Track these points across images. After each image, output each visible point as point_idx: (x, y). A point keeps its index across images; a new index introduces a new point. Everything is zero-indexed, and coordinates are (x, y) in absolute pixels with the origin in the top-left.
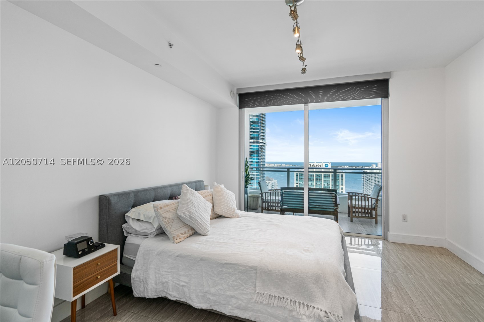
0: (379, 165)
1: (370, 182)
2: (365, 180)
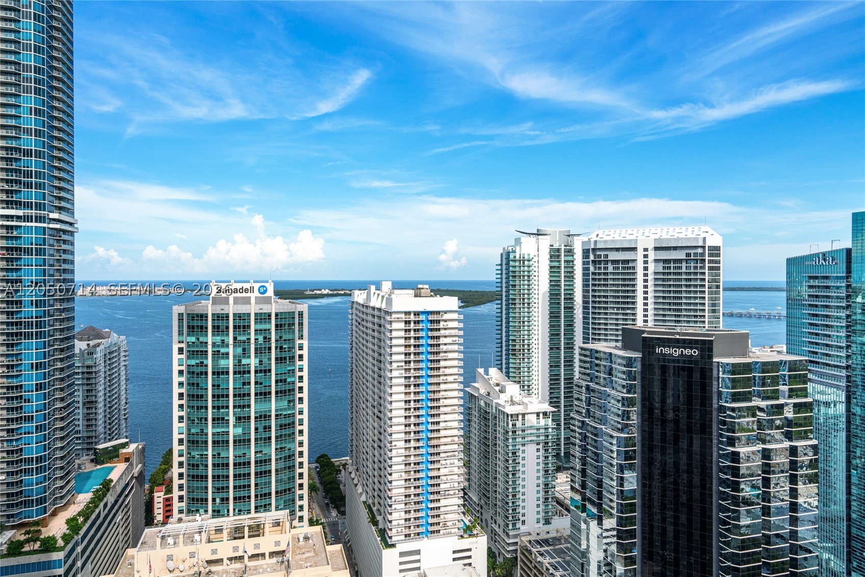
0: (383, 286)
1: (363, 326)
2: (354, 322)
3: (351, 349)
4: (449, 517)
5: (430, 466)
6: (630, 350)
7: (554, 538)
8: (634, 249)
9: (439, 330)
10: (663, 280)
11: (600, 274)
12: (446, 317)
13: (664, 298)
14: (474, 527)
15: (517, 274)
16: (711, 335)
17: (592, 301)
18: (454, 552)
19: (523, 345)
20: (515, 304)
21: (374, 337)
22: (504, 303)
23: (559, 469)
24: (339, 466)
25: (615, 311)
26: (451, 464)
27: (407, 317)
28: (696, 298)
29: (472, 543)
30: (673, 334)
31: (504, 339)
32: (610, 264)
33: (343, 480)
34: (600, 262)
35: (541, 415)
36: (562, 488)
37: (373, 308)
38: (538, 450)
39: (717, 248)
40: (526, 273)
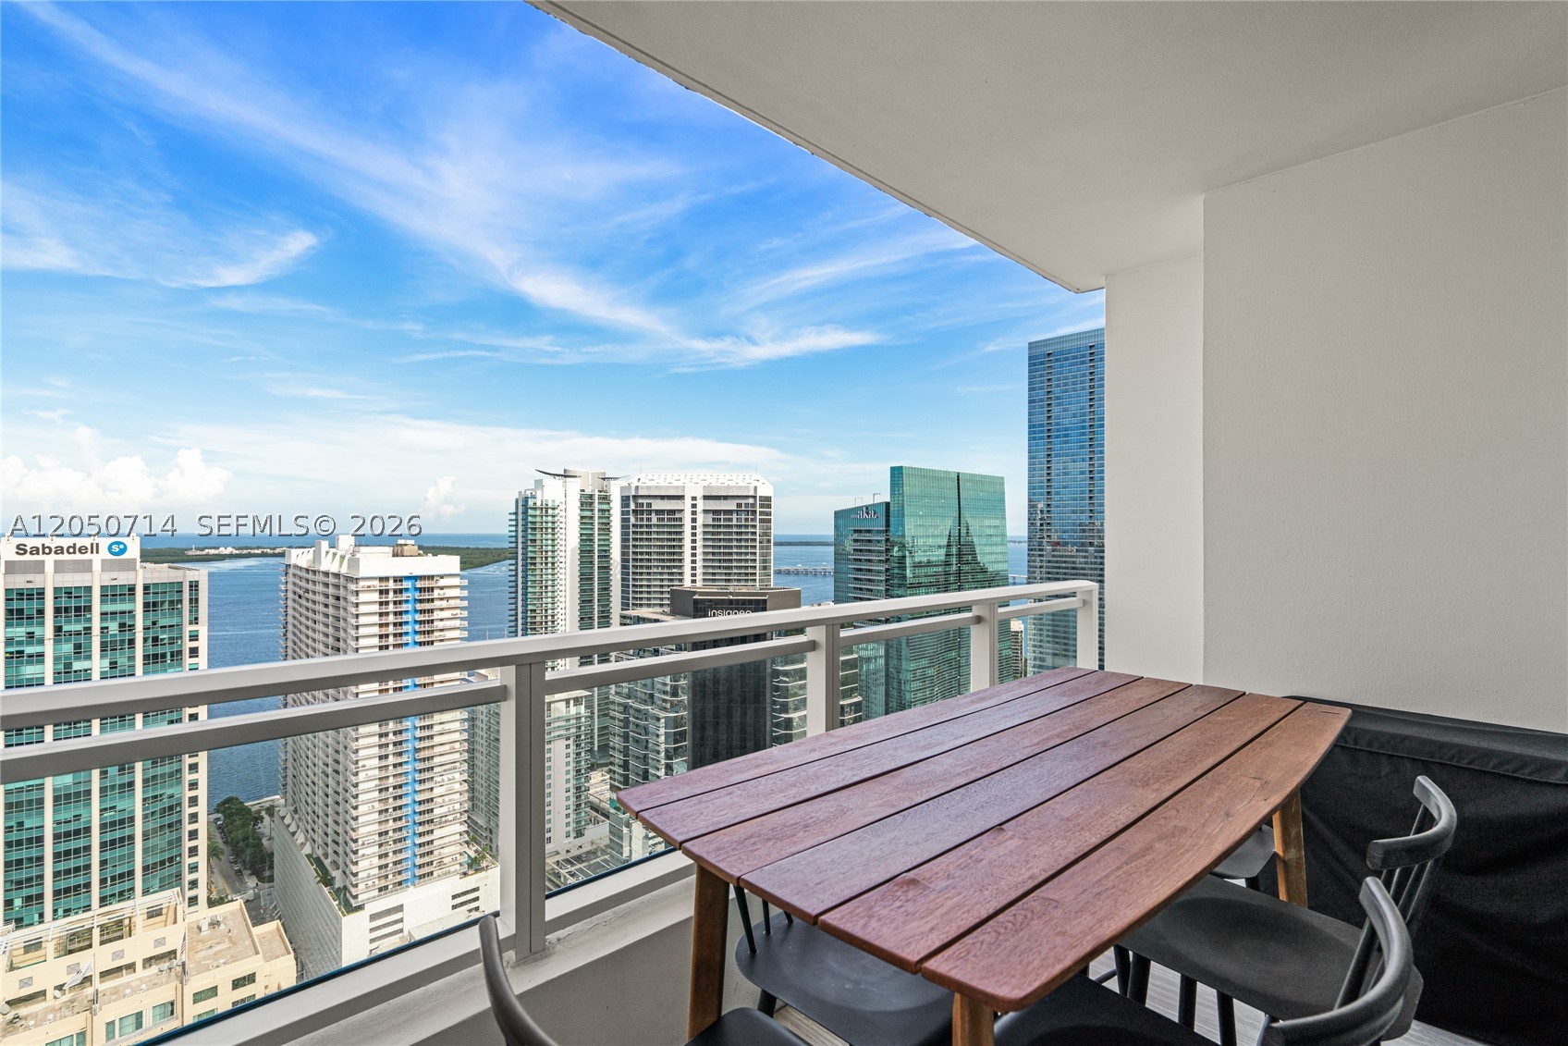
0: (340, 541)
1: (307, 600)
2: (290, 595)
3: (284, 635)
4: (445, 851)
5: (418, 787)
6: (679, 614)
7: (588, 853)
8: (681, 497)
9: (432, 600)
10: (713, 533)
11: (642, 526)
12: (442, 582)
13: (714, 554)
14: (484, 857)
15: (538, 525)
16: (764, 594)
17: (633, 559)
18: (454, 897)
19: (546, 617)
20: (535, 564)
21: (327, 616)
22: (520, 563)
23: (592, 767)
24: (258, 812)
25: (660, 570)
26: (449, 780)
27: (384, 584)
28: (746, 554)
29: (481, 879)
30: (726, 594)
31: (520, 610)
32: (653, 515)
33: (267, 831)
34: (642, 513)
35: (572, 702)
36: (597, 790)
37: (326, 574)
38: (568, 746)
39: (768, 499)
40: (550, 525)
